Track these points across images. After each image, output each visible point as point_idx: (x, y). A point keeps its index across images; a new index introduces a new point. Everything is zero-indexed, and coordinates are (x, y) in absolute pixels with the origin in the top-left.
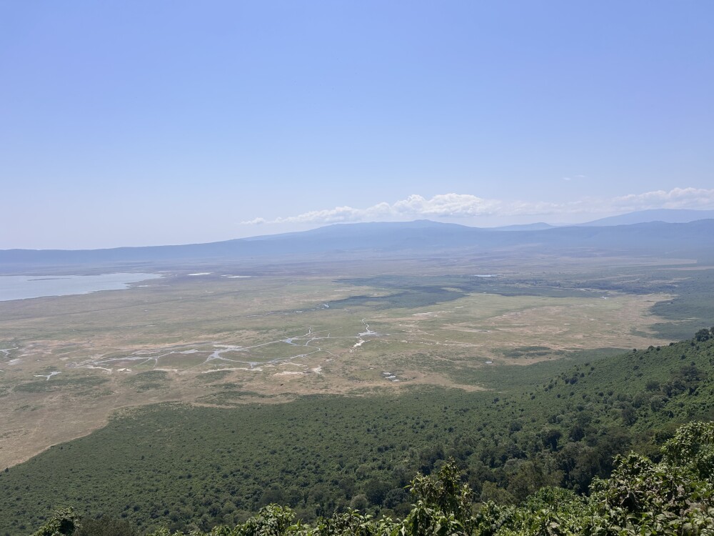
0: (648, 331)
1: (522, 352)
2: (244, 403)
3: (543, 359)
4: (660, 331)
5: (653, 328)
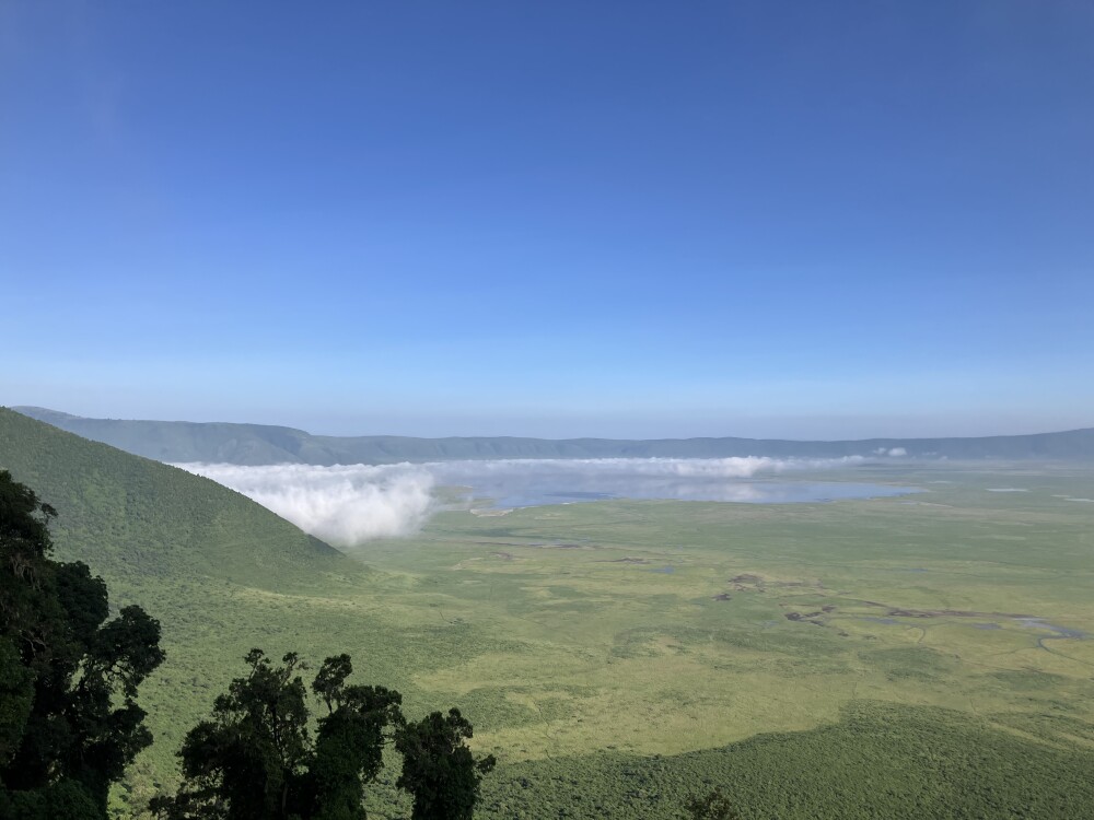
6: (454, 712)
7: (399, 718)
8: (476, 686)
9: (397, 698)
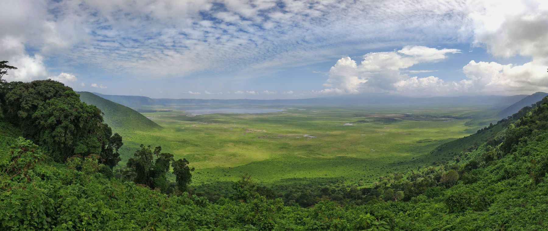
0: (464, 132)
1: (423, 141)
2: (317, 157)
3: (430, 143)
4: (467, 131)
5: (465, 130)
6: (184, 159)
7: (173, 160)
8: (188, 153)
9: (172, 156)
